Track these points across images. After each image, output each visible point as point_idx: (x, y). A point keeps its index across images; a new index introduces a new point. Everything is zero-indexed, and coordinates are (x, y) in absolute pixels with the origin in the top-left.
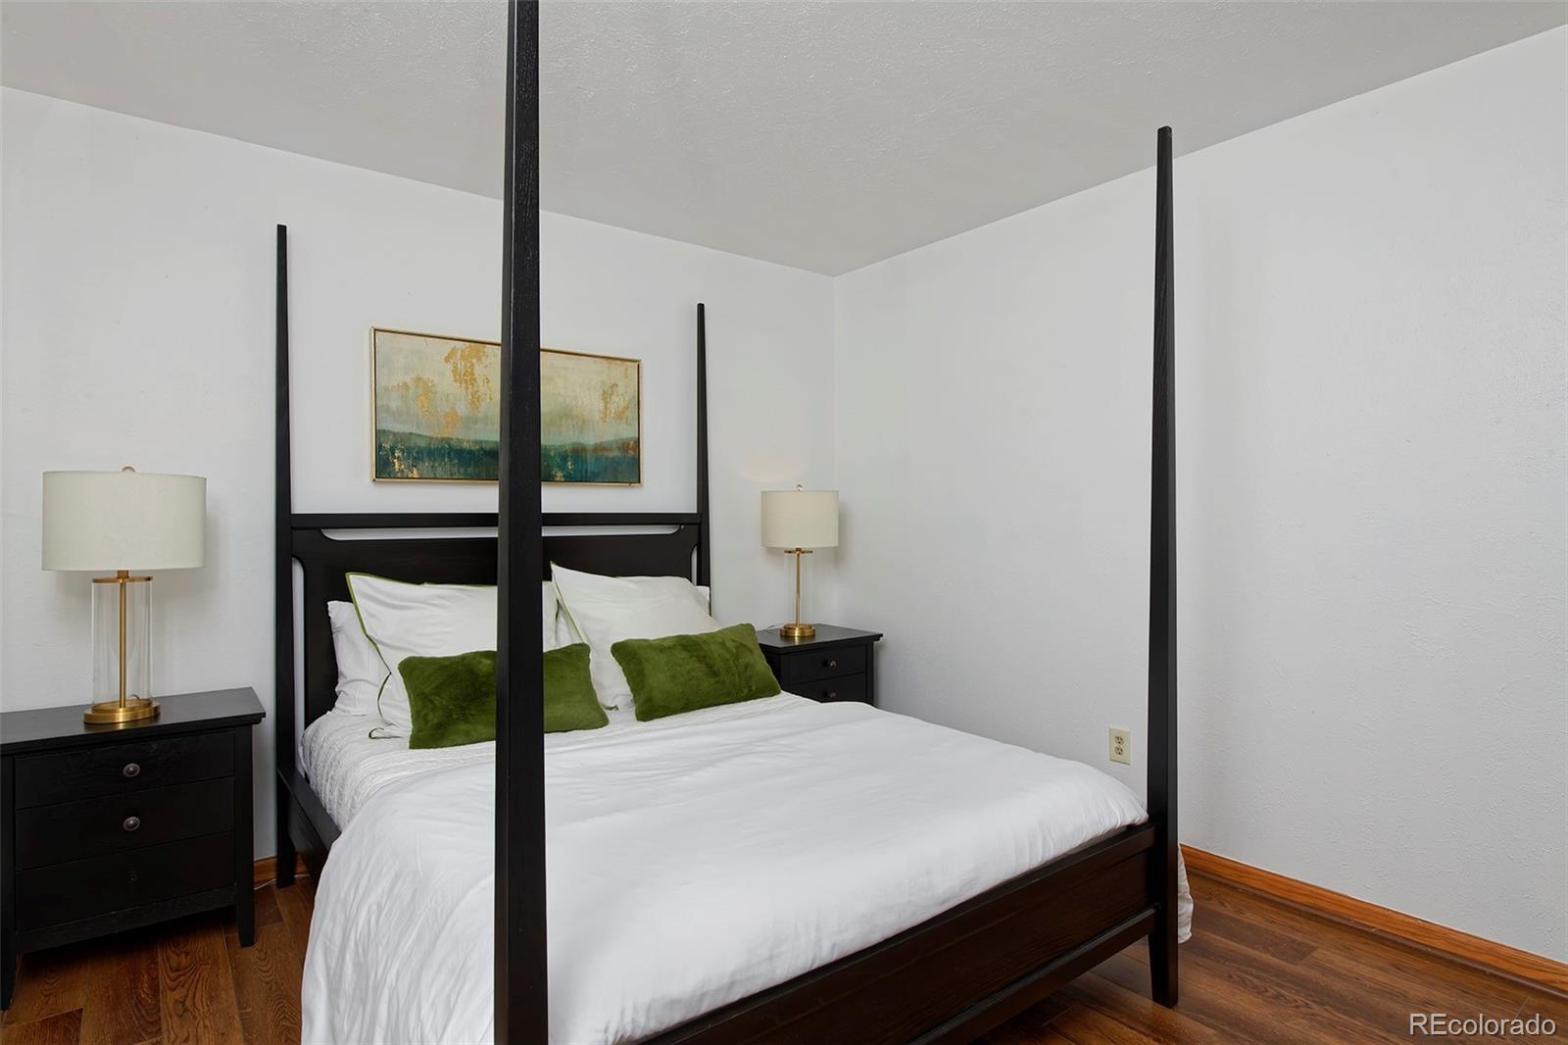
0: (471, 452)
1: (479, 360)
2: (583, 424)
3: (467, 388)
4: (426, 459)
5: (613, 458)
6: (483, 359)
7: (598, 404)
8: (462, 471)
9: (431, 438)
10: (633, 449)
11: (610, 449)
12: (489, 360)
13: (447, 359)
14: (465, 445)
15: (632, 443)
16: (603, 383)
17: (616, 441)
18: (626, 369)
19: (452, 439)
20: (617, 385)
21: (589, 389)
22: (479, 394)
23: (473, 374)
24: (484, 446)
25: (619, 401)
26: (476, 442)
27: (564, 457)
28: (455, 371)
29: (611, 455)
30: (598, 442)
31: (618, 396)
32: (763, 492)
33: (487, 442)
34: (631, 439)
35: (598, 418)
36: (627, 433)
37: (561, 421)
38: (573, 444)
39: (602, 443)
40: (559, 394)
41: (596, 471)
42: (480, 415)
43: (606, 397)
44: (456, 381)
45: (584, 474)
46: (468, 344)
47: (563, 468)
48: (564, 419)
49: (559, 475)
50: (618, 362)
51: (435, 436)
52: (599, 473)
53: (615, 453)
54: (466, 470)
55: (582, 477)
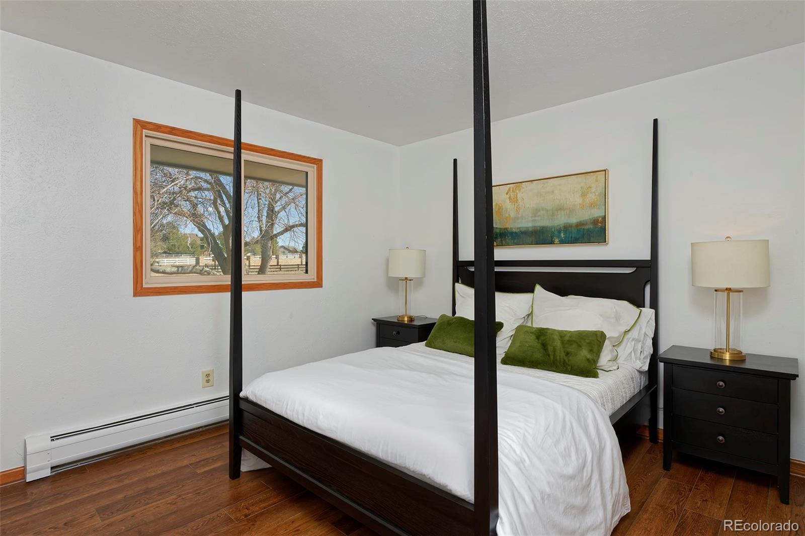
0: (516, 233)
1: (519, 191)
2: (571, 211)
3: (514, 205)
4: (499, 238)
5: (588, 230)
6: (521, 190)
7: (579, 200)
8: (512, 241)
9: (501, 229)
10: (601, 222)
11: (586, 224)
12: (524, 190)
13: (507, 194)
14: (514, 230)
15: (600, 219)
16: (582, 188)
17: (590, 219)
18: (597, 177)
19: (508, 228)
20: (590, 187)
21: (573, 193)
22: (520, 206)
23: (517, 197)
24: (521, 229)
25: (592, 197)
26: (518, 228)
27: (559, 232)
28: (510, 198)
29: (586, 227)
30: (578, 221)
31: (591, 193)
32: (692, 244)
33: (522, 228)
34: (600, 217)
35: (578, 207)
36: (597, 213)
37: (557, 212)
38: (565, 224)
39: (581, 221)
40: (557, 199)
41: (578, 237)
42: (520, 216)
43: (584, 195)
44: (510, 202)
45: (570, 239)
46: (515, 184)
47: (559, 237)
48: (559, 212)
49: (557, 241)
50: (592, 174)
51: (502, 227)
52: (579, 238)
53: (591, 226)
54: (514, 241)
55: (569, 241)
